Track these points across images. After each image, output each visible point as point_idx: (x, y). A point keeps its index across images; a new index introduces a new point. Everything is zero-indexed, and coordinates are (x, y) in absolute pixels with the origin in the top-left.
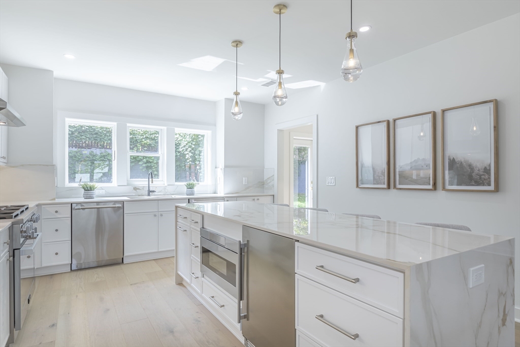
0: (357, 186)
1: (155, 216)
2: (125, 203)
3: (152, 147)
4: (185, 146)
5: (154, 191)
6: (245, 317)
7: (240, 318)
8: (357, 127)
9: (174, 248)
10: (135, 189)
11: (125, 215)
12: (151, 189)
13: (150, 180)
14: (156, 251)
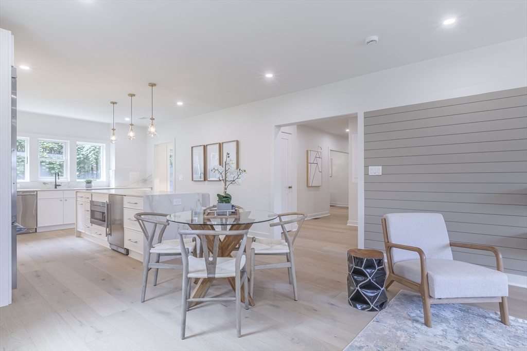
0: (192, 180)
1: (61, 200)
2: (38, 192)
3: (54, 150)
4: (88, 150)
5: (60, 185)
6: (109, 234)
7: (107, 235)
8: (192, 148)
9: (75, 222)
10: (45, 183)
11: (38, 200)
12: (57, 184)
13: (57, 177)
14: (62, 224)
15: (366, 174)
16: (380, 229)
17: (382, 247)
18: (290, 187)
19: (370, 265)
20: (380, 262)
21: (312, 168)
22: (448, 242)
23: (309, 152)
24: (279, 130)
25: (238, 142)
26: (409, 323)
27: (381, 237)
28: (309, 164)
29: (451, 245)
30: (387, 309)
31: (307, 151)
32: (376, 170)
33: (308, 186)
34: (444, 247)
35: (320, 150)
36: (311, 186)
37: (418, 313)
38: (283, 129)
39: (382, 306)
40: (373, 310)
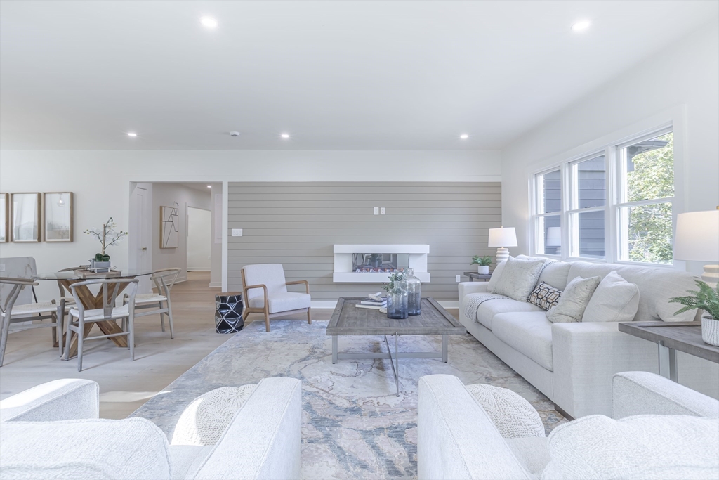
15: (230, 235)
16: (240, 275)
17: (240, 289)
18: (144, 249)
19: (232, 300)
20: (239, 298)
21: (167, 226)
22: (285, 282)
23: (163, 208)
24: (135, 186)
25: (72, 195)
26: (257, 333)
27: (241, 281)
28: (163, 223)
29: (286, 284)
30: (244, 330)
31: (161, 208)
32: (237, 232)
33: (161, 248)
34: (283, 286)
35: (176, 206)
36: (166, 248)
37: (264, 328)
38: (138, 185)
39: (240, 328)
40: (234, 331)
